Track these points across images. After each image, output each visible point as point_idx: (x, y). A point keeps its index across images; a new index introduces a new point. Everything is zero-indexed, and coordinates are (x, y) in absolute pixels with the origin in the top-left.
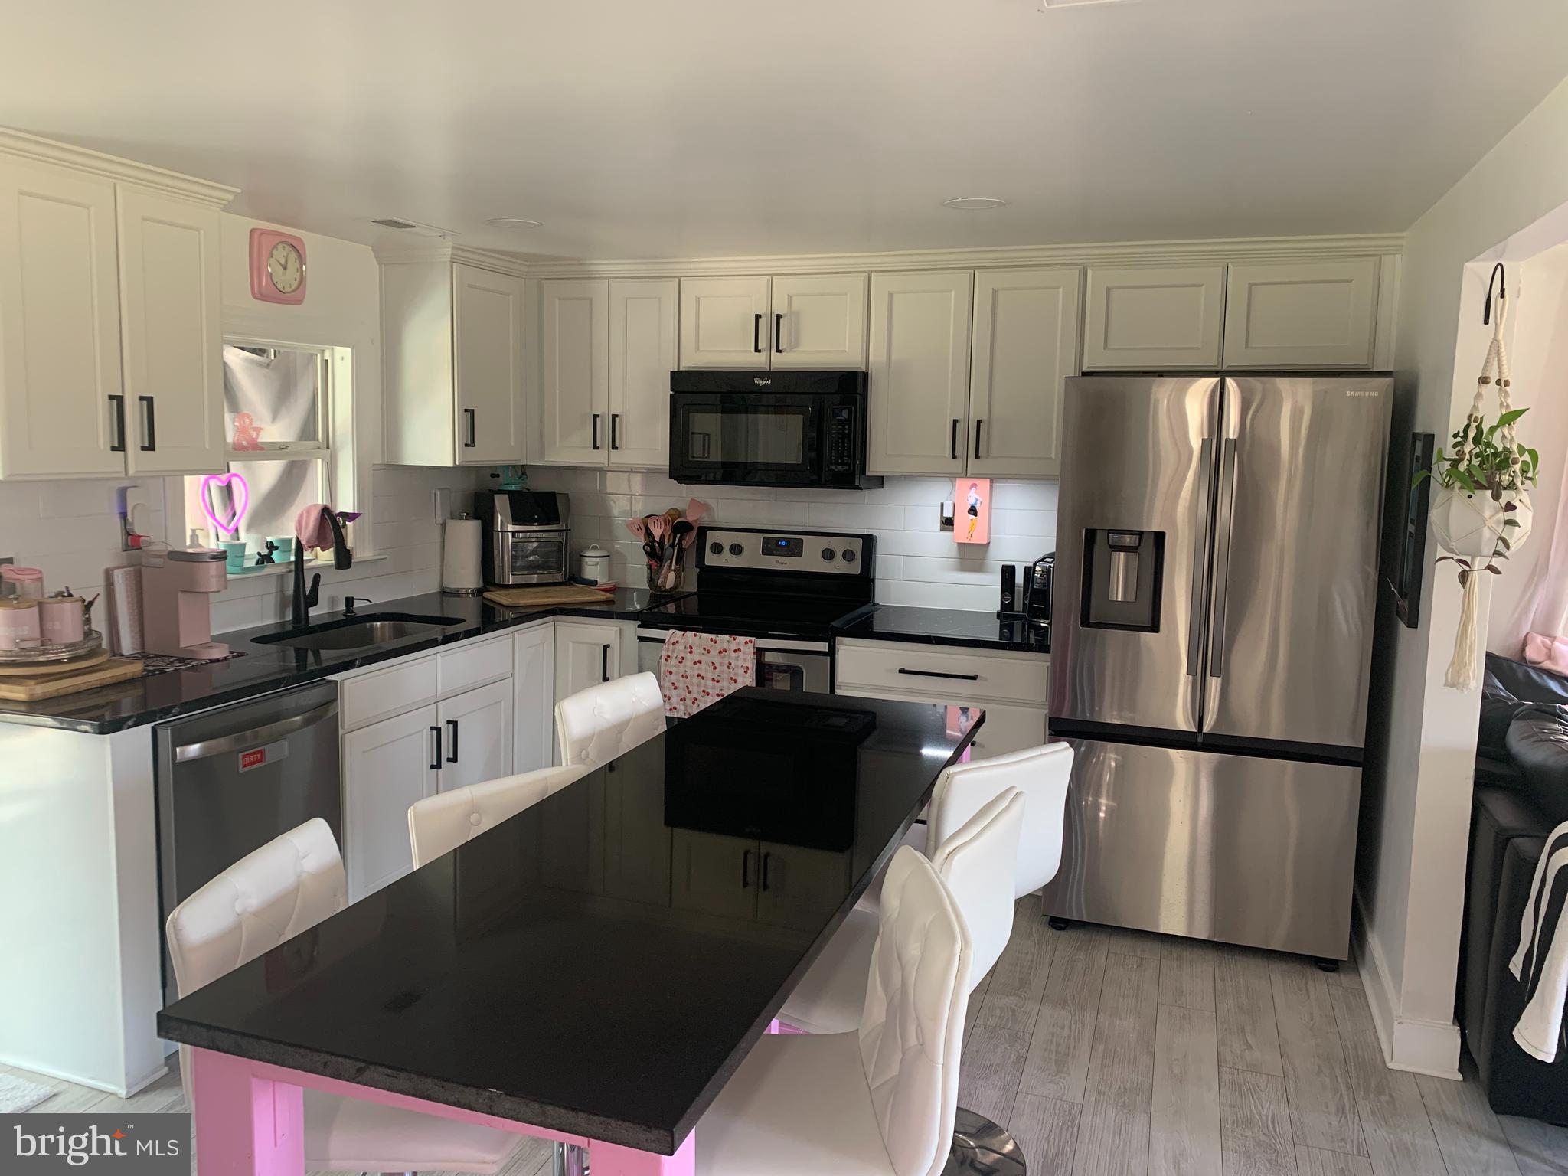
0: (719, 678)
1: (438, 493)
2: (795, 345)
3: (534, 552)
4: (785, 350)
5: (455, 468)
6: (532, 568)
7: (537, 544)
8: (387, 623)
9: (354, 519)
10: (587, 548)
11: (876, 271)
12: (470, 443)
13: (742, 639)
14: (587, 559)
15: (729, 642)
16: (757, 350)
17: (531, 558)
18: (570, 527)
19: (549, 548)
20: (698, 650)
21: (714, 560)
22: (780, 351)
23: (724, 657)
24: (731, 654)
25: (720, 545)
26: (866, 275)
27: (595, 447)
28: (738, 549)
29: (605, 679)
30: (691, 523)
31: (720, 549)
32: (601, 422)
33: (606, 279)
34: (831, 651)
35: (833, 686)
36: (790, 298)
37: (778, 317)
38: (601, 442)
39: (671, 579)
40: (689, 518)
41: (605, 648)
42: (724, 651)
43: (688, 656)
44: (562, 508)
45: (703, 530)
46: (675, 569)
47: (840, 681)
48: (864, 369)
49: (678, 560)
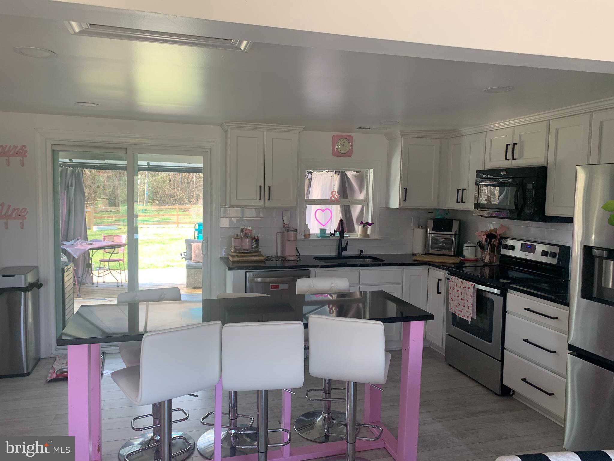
0: (463, 299)
1: (413, 218)
2: (521, 156)
3: (442, 242)
4: (518, 159)
5: (399, 209)
6: (440, 248)
7: (444, 239)
8: (370, 260)
9: (371, 225)
10: (466, 243)
11: (552, 119)
12: (405, 200)
13: (470, 283)
14: (464, 247)
15: (466, 283)
16: (506, 159)
17: (440, 244)
18: (457, 233)
19: (448, 241)
20: (458, 285)
21: (504, 252)
22: (515, 159)
23: (465, 290)
24: (467, 289)
25: (507, 245)
26: (548, 121)
27: (457, 202)
28: (513, 248)
29: (438, 293)
30: (497, 235)
31: (507, 247)
32: (460, 192)
33: (466, 135)
34: (504, 295)
35: (505, 311)
36: (520, 136)
37: (514, 144)
38: (460, 200)
39: (487, 258)
40: (498, 233)
41: (439, 280)
42: (465, 287)
43: (455, 287)
44: (455, 226)
45: (502, 238)
46: (490, 254)
47: (507, 309)
48: (546, 165)
49: (492, 250)
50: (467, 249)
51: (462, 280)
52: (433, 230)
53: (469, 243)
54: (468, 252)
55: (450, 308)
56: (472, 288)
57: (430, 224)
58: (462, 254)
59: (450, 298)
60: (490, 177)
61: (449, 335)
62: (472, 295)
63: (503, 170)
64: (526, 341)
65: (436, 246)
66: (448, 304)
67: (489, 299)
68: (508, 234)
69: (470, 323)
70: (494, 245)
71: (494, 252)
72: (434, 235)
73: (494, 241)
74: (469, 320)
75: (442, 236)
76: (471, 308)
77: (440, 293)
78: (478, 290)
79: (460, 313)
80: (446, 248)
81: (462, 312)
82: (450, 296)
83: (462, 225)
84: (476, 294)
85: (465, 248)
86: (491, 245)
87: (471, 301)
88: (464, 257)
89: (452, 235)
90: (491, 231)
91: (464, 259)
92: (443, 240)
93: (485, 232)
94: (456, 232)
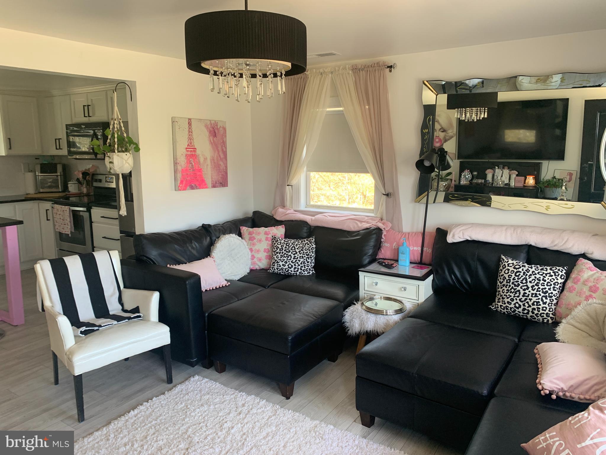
0: (64, 219)
1: (22, 164)
2: (93, 114)
5: (6, 156)
10: (70, 181)
11: (108, 90)
12: (10, 148)
13: (67, 207)
15: (64, 208)
16: (85, 117)
17: (49, 184)
18: (62, 174)
19: (55, 181)
20: (59, 210)
21: (95, 184)
22: (91, 117)
23: (64, 213)
24: (65, 212)
25: (96, 179)
26: (106, 91)
27: (57, 149)
28: (100, 181)
29: (48, 220)
30: (89, 173)
31: (96, 181)
32: (57, 141)
33: (55, 96)
34: (89, 211)
35: (91, 222)
36: (92, 100)
37: (88, 106)
38: (58, 147)
39: (85, 190)
40: (90, 171)
41: (47, 210)
42: (64, 211)
43: (58, 212)
44: (59, 168)
45: (93, 175)
46: (86, 187)
47: (93, 220)
48: (108, 122)
49: (88, 184)
50: (71, 186)
51: (61, 206)
52: (41, 173)
53: (73, 181)
54: (72, 188)
55: (56, 228)
56: (68, 210)
57: (38, 168)
58: (68, 190)
59: (55, 221)
60: (75, 129)
61: (60, 249)
62: (69, 215)
63: (83, 124)
64: (105, 238)
65: (46, 185)
66: (54, 225)
67: (80, 216)
68: (98, 172)
69: (70, 235)
70: (88, 179)
71: (90, 186)
72: (42, 177)
73: (89, 177)
74: (69, 233)
75: (49, 177)
76: (69, 224)
77: (49, 220)
78: (74, 211)
79: (63, 230)
80: (54, 187)
81: (64, 229)
82: (55, 219)
83: (65, 168)
84: (71, 214)
85: (69, 185)
86: (86, 181)
87: (69, 220)
88: (69, 192)
89: (57, 176)
90: (86, 170)
91: (69, 193)
92: (51, 180)
93: (81, 171)
94: (60, 173)
